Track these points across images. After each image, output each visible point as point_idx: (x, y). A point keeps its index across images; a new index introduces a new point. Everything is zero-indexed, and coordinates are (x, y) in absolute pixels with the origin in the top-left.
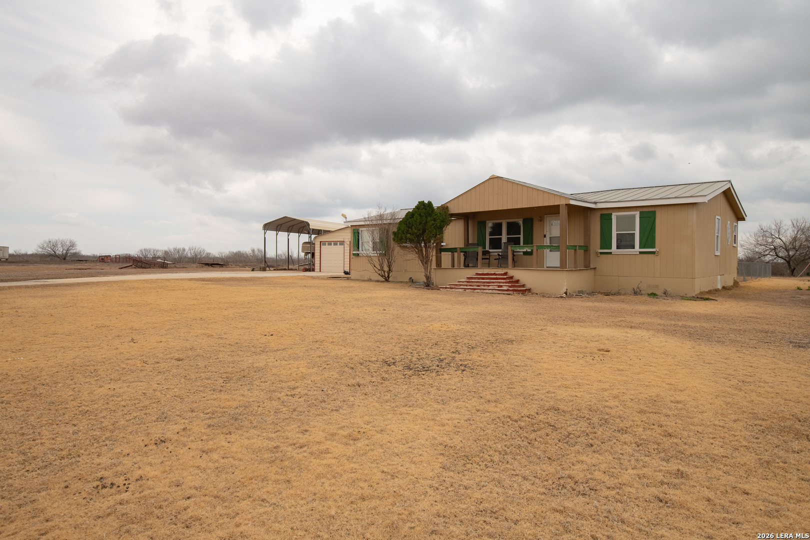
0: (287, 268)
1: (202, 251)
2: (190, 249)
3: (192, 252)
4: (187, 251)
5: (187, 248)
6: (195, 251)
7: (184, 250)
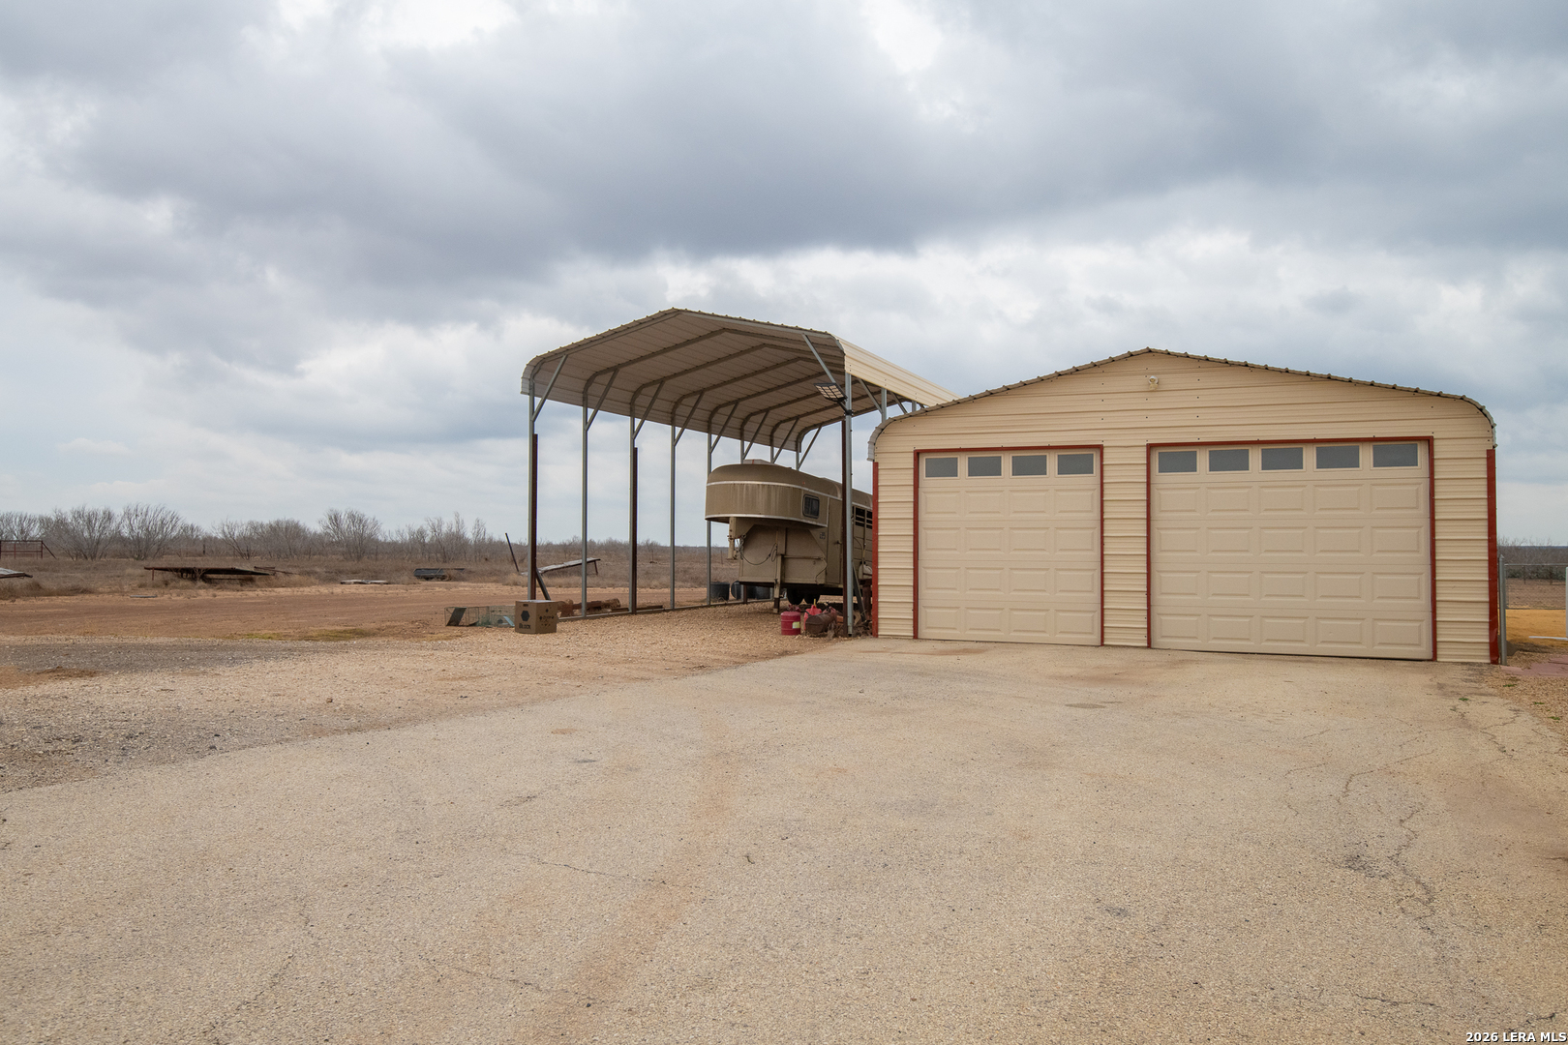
0: (625, 602)
1: (168, 519)
2: (128, 514)
3: (136, 524)
4: (119, 520)
5: (118, 512)
6: (144, 520)
7: (109, 517)
